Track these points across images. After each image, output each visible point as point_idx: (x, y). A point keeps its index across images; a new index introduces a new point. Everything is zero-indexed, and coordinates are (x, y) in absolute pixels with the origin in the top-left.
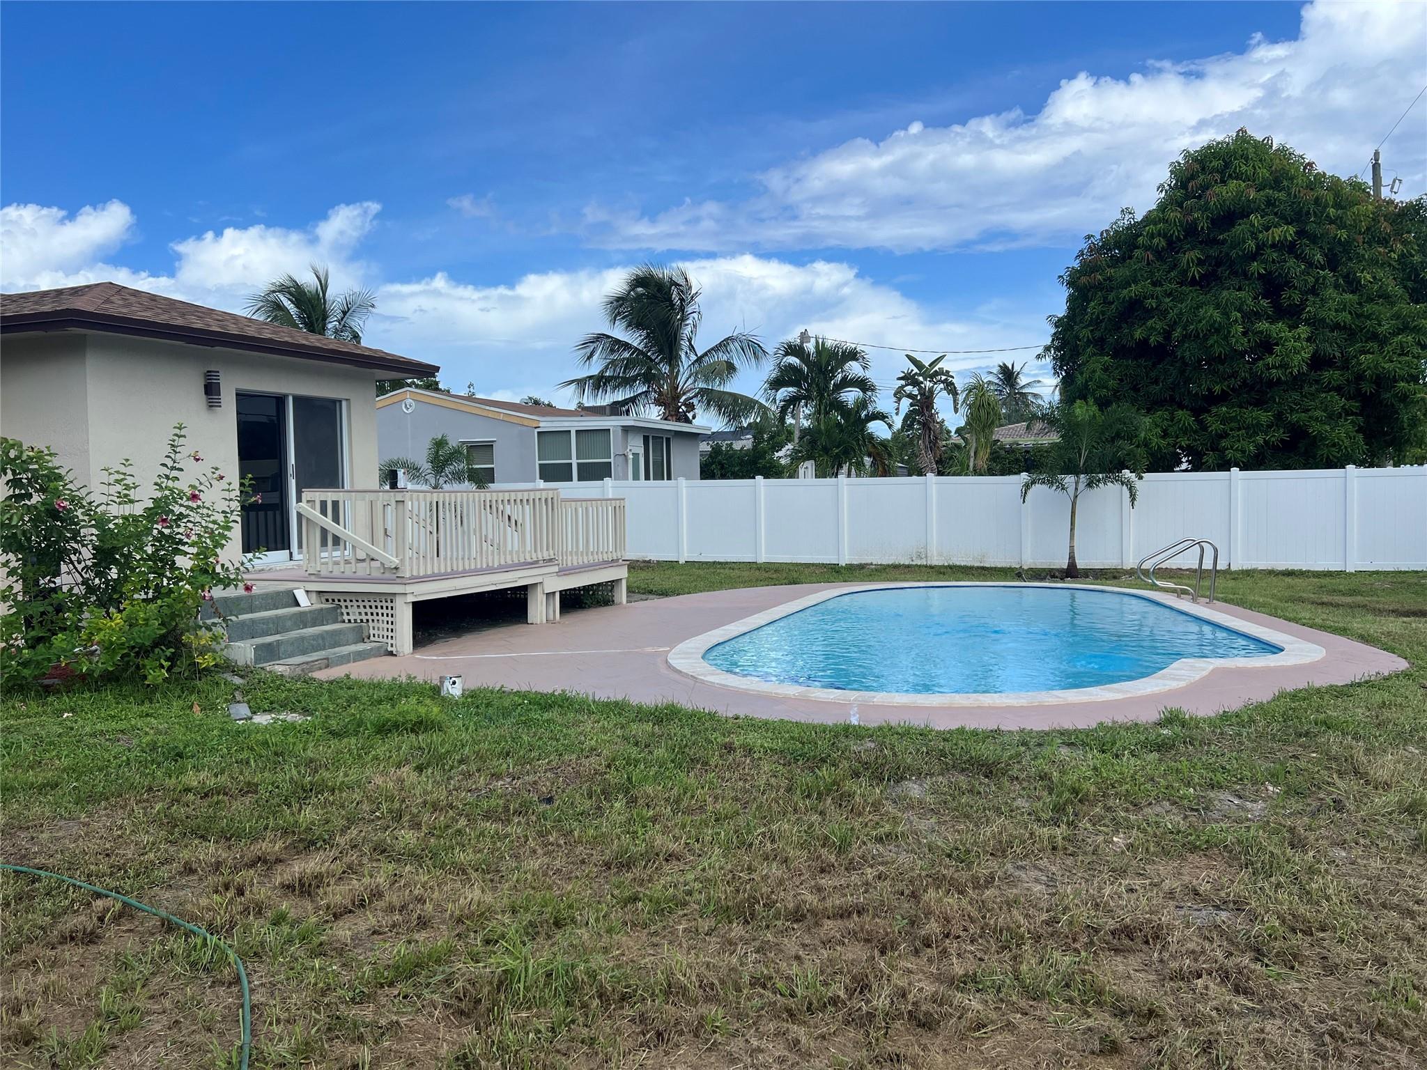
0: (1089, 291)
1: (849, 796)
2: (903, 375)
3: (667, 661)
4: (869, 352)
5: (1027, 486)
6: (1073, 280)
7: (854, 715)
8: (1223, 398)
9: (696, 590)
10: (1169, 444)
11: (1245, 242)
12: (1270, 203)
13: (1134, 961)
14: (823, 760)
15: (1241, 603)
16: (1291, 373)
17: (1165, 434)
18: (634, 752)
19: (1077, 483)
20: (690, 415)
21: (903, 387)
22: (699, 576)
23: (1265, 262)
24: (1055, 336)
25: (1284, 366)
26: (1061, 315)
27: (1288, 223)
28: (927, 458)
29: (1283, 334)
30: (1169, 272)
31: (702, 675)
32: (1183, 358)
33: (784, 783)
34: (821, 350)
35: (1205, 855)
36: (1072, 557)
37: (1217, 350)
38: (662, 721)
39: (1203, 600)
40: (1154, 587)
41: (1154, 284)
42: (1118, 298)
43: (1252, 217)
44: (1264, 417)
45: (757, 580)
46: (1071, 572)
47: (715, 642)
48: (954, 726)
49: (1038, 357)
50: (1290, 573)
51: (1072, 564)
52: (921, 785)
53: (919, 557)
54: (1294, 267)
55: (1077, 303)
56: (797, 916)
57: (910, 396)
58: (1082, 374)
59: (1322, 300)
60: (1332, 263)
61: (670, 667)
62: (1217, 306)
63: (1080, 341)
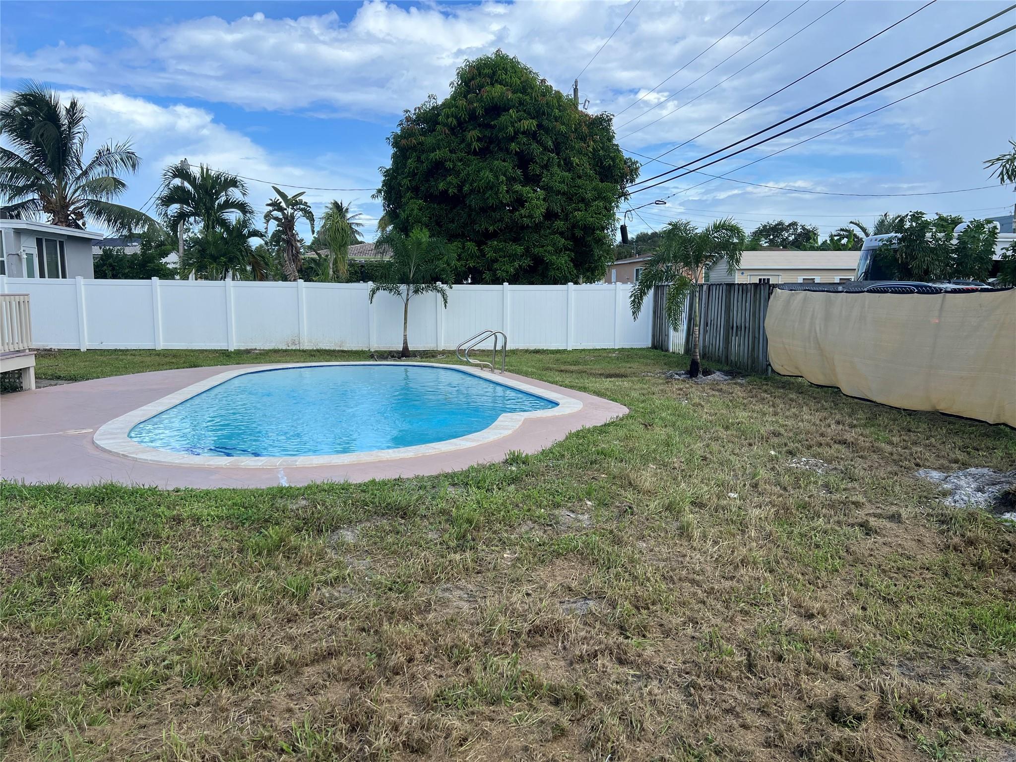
0: (407, 151)
1: (295, 549)
2: (271, 202)
3: (93, 442)
4: (248, 184)
5: (374, 292)
6: (397, 142)
7: (282, 478)
8: (494, 235)
9: (103, 375)
10: (462, 265)
11: (507, 128)
12: (521, 103)
13: (547, 652)
14: (266, 521)
15: (519, 372)
16: (535, 221)
17: (460, 258)
18: (80, 534)
19: (408, 290)
20: (80, 223)
21: (271, 211)
22: (103, 362)
23: (519, 143)
24: (385, 183)
25: (530, 216)
26: (388, 168)
27: (533, 118)
28: (291, 268)
29: (530, 195)
30: (460, 144)
31: (133, 453)
32: (470, 206)
33: (235, 545)
34: (206, 175)
35: (565, 559)
36: (405, 343)
37: (491, 202)
38: (103, 500)
39: (496, 371)
40: (468, 363)
41: (451, 152)
42: (428, 159)
43: (511, 111)
44: (520, 249)
45: (159, 364)
46: (405, 353)
47: (137, 421)
48: (367, 479)
49: (373, 196)
50: (537, 352)
51: (406, 348)
52: (352, 532)
53: (294, 343)
54: (536, 149)
55: (400, 158)
56: (278, 668)
57: (276, 219)
58: (404, 211)
59: (551, 174)
60: (557, 149)
61: (98, 447)
62: (491, 170)
63: (402, 187)
